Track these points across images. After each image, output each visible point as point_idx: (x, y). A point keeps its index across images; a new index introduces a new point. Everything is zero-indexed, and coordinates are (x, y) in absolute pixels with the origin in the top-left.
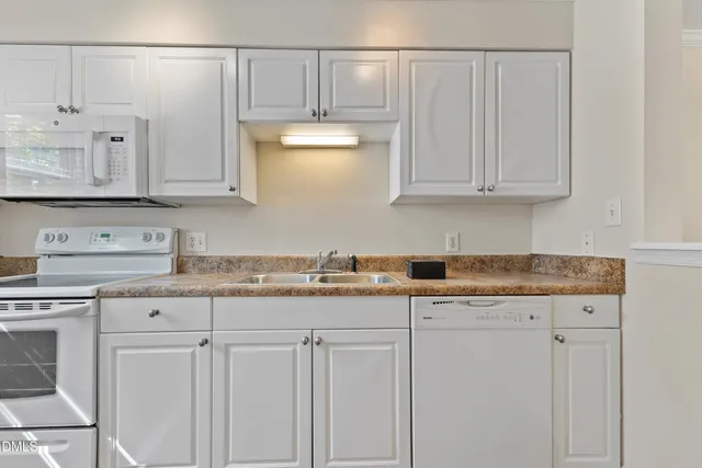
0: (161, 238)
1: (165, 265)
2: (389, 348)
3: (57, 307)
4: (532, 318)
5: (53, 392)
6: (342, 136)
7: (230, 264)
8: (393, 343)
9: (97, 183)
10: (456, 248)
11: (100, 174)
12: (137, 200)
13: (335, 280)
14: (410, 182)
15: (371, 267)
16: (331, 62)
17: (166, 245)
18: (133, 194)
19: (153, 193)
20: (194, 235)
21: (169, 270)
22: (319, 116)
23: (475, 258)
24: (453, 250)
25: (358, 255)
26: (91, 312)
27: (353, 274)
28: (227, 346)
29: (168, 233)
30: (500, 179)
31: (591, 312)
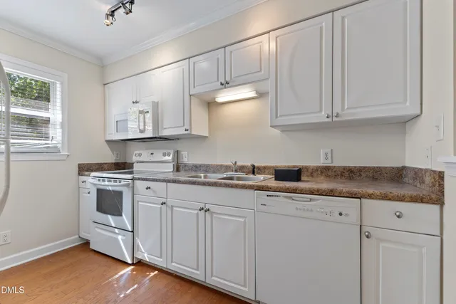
0: (169, 155)
1: (170, 167)
2: (242, 220)
3: (123, 182)
4: (341, 214)
5: (121, 215)
6: (247, 92)
7: (197, 168)
8: (246, 218)
9: (142, 131)
10: (329, 161)
11: (142, 127)
12: (155, 138)
13: (239, 179)
14: (277, 117)
15: (267, 172)
16: (231, 52)
17: (169, 158)
18: (151, 136)
19: (160, 135)
20: (183, 153)
21: (172, 170)
22: (226, 85)
23: (344, 168)
24: (326, 162)
25: (256, 164)
26: (131, 186)
27: (252, 176)
28: (172, 206)
29: (172, 152)
30: (346, 107)
31: (399, 217)
